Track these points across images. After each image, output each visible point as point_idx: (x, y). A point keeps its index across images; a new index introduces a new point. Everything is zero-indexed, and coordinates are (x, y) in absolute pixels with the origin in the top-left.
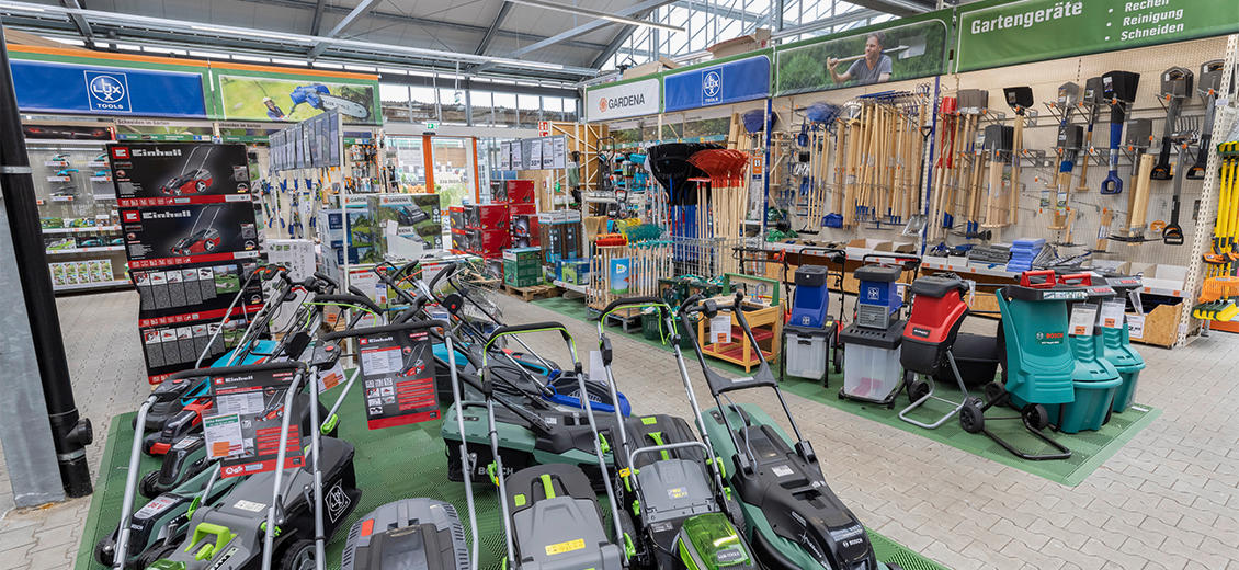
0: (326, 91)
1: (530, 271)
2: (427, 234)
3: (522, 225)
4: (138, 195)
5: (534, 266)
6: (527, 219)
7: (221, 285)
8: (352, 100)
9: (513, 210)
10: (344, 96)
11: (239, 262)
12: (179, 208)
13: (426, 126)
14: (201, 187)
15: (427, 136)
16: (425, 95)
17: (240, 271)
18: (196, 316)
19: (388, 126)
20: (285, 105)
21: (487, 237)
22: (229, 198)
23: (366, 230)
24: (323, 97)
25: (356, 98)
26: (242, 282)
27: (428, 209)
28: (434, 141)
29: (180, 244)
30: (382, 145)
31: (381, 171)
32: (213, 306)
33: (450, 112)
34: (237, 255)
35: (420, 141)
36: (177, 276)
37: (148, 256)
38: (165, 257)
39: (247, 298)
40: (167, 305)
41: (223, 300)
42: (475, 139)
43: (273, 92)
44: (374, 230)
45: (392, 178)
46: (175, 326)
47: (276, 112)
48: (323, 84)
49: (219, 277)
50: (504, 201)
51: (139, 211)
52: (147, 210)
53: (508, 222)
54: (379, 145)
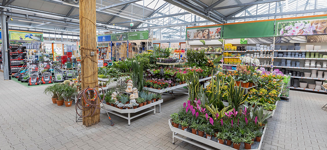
0: (32, 35)
1: (69, 66)
2: (51, 59)
3: (69, 59)
4: (12, 52)
5: (70, 65)
6: (70, 58)
7: (21, 63)
8: (37, 37)
9: (68, 57)
10: (36, 36)
11: (24, 60)
12: (17, 54)
13: (53, 41)
14: (20, 51)
15: (53, 44)
16: (53, 36)
17: (24, 61)
18: (18, 66)
19: (44, 41)
20: (23, 38)
21: (62, 61)
22: (23, 53)
23: (41, 58)
24: (31, 36)
25: (38, 37)
26: (24, 63)
27: (51, 55)
28: (54, 44)
29: (17, 58)
30: (43, 45)
31: (42, 49)
32: (21, 65)
33: (58, 39)
34: (24, 59)
35: (51, 44)
36: (16, 61)
37: (12, 59)
38: (15, 59)
39: (25, 65)
40: (14, 65)
41: (22, 65)
42: (63, 44)
43: (21, 35)
44: (42, 58)
45: (45, 51)
46: (15, 67)
47: (22, 39)
48: (31, 34)
49: (21, 62)
50: (66, 55)
51: (12, 54)
52: (13, 54)
53: (66, 59)
54: (42, 45)
